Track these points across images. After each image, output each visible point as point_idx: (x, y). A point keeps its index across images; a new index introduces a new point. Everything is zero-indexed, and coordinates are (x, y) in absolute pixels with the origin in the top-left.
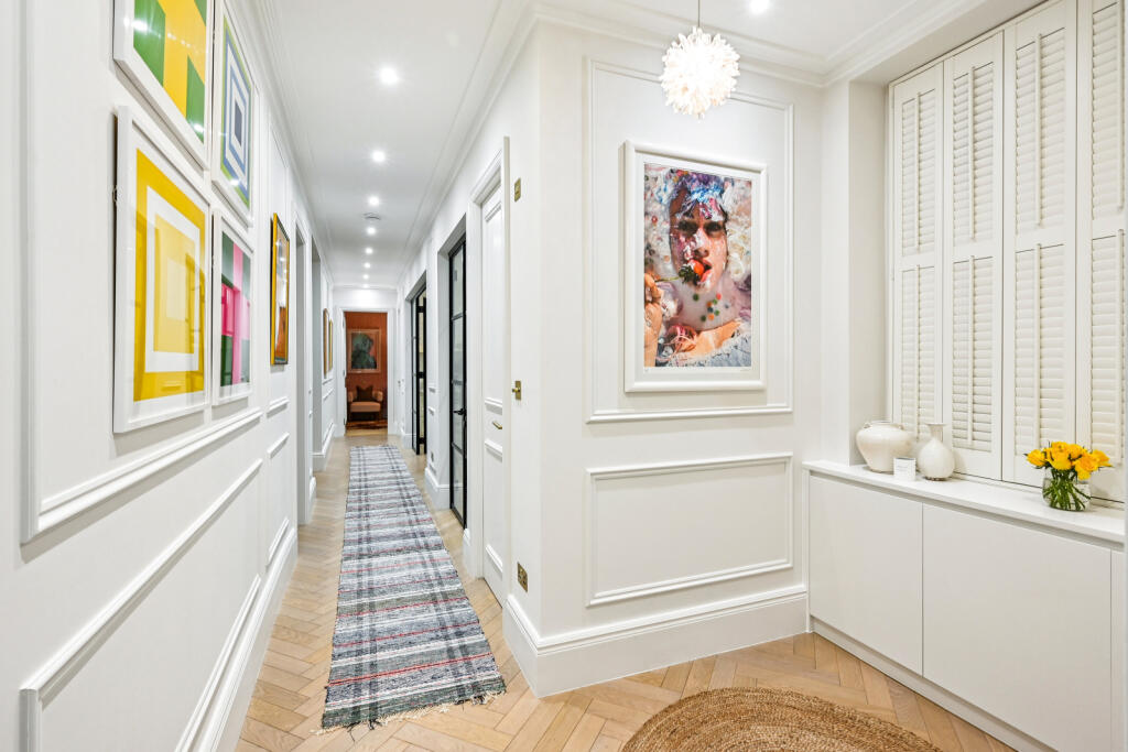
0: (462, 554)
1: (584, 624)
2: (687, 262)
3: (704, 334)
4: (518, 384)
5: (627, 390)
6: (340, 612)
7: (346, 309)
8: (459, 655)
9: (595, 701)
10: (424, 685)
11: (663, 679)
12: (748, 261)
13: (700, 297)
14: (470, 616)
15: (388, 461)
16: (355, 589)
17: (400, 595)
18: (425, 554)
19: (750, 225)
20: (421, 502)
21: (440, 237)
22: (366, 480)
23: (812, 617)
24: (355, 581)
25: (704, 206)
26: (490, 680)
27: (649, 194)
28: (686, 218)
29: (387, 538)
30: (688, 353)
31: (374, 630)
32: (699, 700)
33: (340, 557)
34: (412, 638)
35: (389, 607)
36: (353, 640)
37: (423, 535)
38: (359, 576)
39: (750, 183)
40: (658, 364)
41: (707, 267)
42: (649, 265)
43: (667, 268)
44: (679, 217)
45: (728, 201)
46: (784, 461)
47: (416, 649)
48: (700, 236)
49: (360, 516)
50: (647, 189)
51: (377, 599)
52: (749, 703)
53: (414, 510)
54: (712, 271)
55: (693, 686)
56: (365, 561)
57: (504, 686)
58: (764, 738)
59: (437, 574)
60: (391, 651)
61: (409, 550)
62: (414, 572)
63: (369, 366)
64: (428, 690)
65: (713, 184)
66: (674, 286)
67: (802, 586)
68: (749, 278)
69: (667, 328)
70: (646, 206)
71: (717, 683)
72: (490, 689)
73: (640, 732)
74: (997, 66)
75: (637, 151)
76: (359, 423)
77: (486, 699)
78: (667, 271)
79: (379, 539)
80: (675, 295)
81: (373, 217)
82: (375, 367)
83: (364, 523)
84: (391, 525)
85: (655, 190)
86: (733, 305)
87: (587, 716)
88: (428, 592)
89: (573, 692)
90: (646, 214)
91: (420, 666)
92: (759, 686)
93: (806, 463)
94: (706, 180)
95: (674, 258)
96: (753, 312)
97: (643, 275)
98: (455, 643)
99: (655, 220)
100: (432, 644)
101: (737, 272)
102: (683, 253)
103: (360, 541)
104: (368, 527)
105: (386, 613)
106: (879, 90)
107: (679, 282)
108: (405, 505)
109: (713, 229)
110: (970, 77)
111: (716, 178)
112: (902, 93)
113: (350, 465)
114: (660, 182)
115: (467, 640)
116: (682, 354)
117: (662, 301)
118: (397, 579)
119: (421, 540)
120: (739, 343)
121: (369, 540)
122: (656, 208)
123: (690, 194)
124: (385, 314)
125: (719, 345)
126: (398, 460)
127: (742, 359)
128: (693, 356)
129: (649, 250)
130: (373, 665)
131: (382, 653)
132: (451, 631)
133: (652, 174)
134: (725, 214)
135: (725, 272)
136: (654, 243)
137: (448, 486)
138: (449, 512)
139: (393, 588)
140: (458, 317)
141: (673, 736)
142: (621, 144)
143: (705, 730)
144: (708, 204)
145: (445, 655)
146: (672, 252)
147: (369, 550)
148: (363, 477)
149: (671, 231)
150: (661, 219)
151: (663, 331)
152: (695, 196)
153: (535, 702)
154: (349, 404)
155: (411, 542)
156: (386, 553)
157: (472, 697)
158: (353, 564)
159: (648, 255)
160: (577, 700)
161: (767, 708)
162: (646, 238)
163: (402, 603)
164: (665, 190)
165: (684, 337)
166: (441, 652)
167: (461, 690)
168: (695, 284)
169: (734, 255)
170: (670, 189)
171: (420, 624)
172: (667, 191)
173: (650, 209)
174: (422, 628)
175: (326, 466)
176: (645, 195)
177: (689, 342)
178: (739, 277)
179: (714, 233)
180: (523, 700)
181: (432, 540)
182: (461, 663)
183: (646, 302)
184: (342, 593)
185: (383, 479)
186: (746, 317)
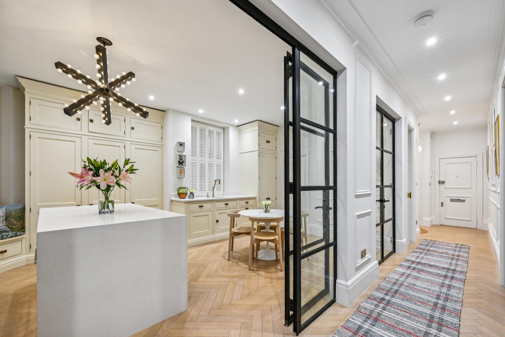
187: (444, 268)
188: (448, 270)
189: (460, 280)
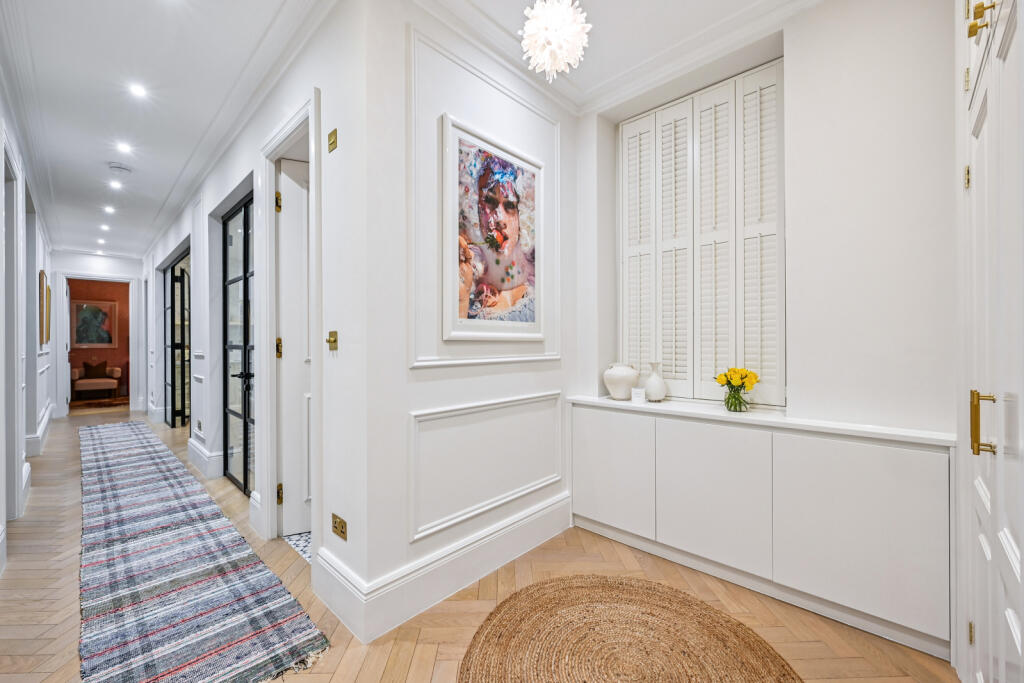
0: (248, 518)
1: (408, 560)
2: (491, 231)
3: (503, 293)
4: (333, 334)
5: (445, 338)
6: (86, 616)
7: (70, 276)
8: (265, 623)
9: (422, 630)
10: (229, 669)
11: (476, 592)
12: (533, 238)
13: (501, 263)
14: (270, 579)
15: (134, 437)
16: (107, 582)
17: (174, 576)
18: (201, 526)
19: (534, 209)
20: (186, 474)
21: (213, 198)
22: (106, 459)
23: (574, 515)
24: (106, 572)
25: (503, 187)
26: (309, 640)
27: (462, 166)
28: (491, 194)
29: (147, 516)
30: (492, 309)
31: (143, 625)
32: (512, 602)
33: (79, 549)
34: (200, 620)
35: (161, 594)
36: (113, 643)
37: (194, 506)
38: (108, 566)
39: (534, 176)
40: (471, 317)
41: (506, 238)
42: (463, 229)
43: (476, 233)
44: (485, 191)
45: (520, 185)
46: (555, 398)
47: (209, 632)
48: (500, 209)
49: (104, 498)
50: (461, 161)
51: (141, 588)
52: (550, 592)
53: (180, 483)
54: (509, 241)
55: (504, 591)
56: (118, 547)
57: (327, 641)
58: (569, 618)
59: (219, 544)
60: (174, 643)
61: (178, 525)
62: (188, 548)
63: (101, 340)
64: (234, 673)
65: (509, 169)
66: (482, 250)
67: (566, 493)
68: (534, 251)
69: (477, 285)
70: (460, 176)
71: (521, 584)
72: (312, 649)
73: (472, 646)
74: (689, 121)
75: (454, 125)
76: (87, 402)
77: (310, 661)
78: (477, 236)
79: (134, 519)
80: (483, 258)
81: (119, 168)
82: (110, 341)
83: (112, 505)
84: (151, 502)
85: (467, 164)
86: (523, 271)
87: (419, 647)
88: (211, 565)
89: (399, 628)
90: (460, 183)
91: (219, 649)
92: (552, 577)
93: (569, 398)
94: (505, 165)
95: (481, 226)
96: (536, 279)
97: (457, 237)
98: (257, 612)
99: (467, 191)
100: (228, 620)
101: (526, 245)
102: (488, 223)
103: (107, 526)
104: (118, 508)
105: (157, 600)
106: (614, 126)
107: (485, 246)
108: (166, 479)
109: (511, 207)
110: (673, 126)
111: (511, 165)
112: (628, 130)
113: (79, 445)
114: (471, 157)
115: (272, 606)
116: (488, 309)
117: (472, 262)
118: (168, 558)
119: (193, 512)
120: (527, 302)
121: (120, 522)
122: (468, 180)
123: (494, 174)
124: (126, 285)
125: (514, 304)
126: (147, 435)
127: (527, 315)
128: (496, 311)
129: (463, 216)
130: (147, 667)
131: (160, 649)
132: (250, 600)
133: (465, 149)
134: (518, 197)
135: (517, 244)
136: (466, 210)
137: (222, 453)
138: (223, 480)
139: (162, 569)
140: (235, 281)
141: (501, 640)
142: (440, 115)
143: (525, 626)
144: (506, 185)
145: (248, 628)
146: (480, 221)
147: (122, 533)
148: (101, 456)
149: (480, 202)
150: (472, 190)
151: (473, 288)
152: (497, 177)
153: (364, 649)
154: (73, 382)
155: (181, 515)
156: (146, 533)
157: (292, 664)
158: (101, 554)
159: (461, 219)
160: (406, 633)
161: (563, 593)
162: (460, 204)
163: (178, 585)
164: (475, 166)
165: (489, 294)
166: (242, 626)
167: (277, 661)
168: (497, 250)
169: (524, 232)
170: (479, 166)
171: (206, 603)
172: (477, 168)
173: (463, 180)
174: (212, 607)
175: (42, 450)
176: (460, 166)
177: (493, 299)
178: (527, 249)
179: (510, 211)
180: (349, 651)
181: (206, 510)
182: (269, 632)
183: (461, 261)
184: (85, 591)
185: (130, 456)
186: (532, 282)
187: (135, 537)
188: (124, 539)
189: (92, 529)
